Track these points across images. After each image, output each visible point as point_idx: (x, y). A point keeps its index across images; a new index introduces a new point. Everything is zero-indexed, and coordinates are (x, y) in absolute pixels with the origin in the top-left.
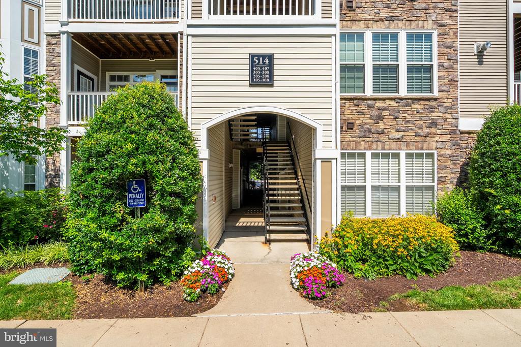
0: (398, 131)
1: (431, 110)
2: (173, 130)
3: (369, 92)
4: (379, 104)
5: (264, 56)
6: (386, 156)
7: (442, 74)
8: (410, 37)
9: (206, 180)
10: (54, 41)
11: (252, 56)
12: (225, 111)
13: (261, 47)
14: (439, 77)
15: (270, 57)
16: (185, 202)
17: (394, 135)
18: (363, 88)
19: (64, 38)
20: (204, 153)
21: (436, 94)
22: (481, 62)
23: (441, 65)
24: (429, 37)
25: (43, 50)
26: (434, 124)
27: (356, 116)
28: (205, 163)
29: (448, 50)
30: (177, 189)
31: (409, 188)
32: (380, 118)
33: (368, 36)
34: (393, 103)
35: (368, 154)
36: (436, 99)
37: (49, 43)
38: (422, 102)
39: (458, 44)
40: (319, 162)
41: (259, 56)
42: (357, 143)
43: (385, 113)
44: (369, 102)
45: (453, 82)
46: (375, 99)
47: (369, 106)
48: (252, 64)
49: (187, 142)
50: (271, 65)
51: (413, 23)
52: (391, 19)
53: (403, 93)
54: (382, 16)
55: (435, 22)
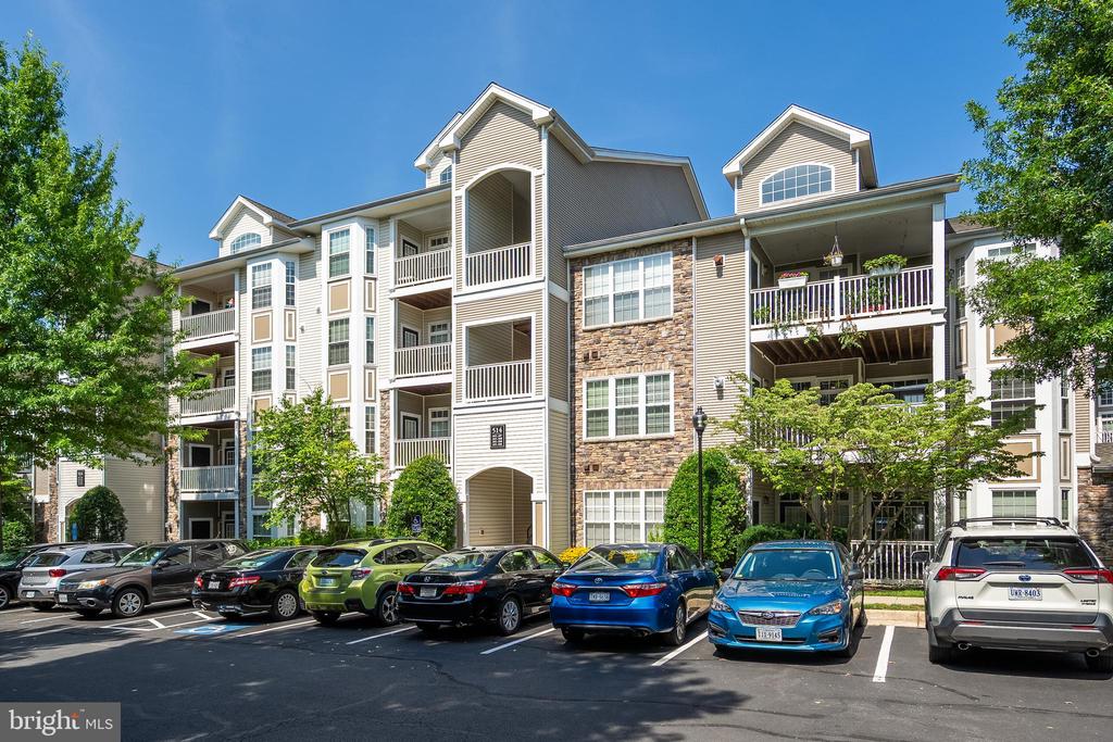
0: (638, 471)
1: (668, 449)
2: (436, 486)
3: (612, 435)
4: (621, 446)
5: (499, 427)
6: (627, 495)
7: (677, 413)
8: (649, 379)
10: (385, 397)
11: (492, 427)
12: (486, 463)
13: (498, 420)
14: (675, 417)
15: (503, 427)
18: (605, 431)
19: (392, 392)
20: (463, 498)
21: (672, 433)
22: (721, 397)
23: (677, 405)
24: (666, 377)
25: (377, 405)
27: (602, 458)
29: (684, 389)
30: (434, 521)
31: (647, 525)
32: (622, 459)
34: (633, 445)
35: (612, 492)
36: (672, 439)
37: (382, 399)
38: (659, 442)
39: (693, 383)
40: (534, 505)
41: (496, 426)
42: (602, 483)
43: (626, 454)
44: (612, 444)
45: (688, 421)
46: (617, 442)
47: (612, 448)
48: (492, 433)
50: (504, 433)
51: (652, 367)
52: (632, 364)
53: (642, 434)
54: (624, 362)
55: (672, 363)
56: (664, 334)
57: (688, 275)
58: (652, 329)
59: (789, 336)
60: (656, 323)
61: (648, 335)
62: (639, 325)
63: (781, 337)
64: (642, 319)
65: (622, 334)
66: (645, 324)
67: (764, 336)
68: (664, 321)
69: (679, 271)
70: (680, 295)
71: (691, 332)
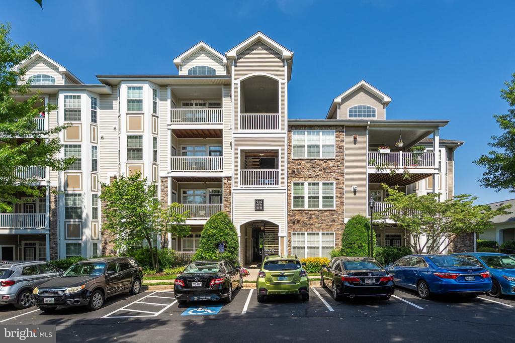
0: (318, 224)
1: (333, 215)
3: (306, 207)
4: (310, 213)
5: (260, 200)
6: (313, 234)
7: (337, 200)
8: (324, 184)
9: (240, 244)
10: (164, 180)
11: (256, 200)
13: (260, 197)
14: (336, 201)
15: (262, 201)
16: (235, 250)
17: (317, 225)
18: (303, 206)
19: (169, 179)
20: (239, 234)
21: (335, 208)
22: (355, 194)
23: (337, 196)
24: (332, 184)
25: (159, 185)
26: (334, 221)
27: (301, 218)
28: (239, 238)
29: (340, 190)
31: (323, 248)
32: (311, 218)
33: (306, 184)
34: (316, 212)
35: (306, 233)
36: (334, 211)
37: (162, 182)
38: (329, 212)
39: (344, 187)
40: (280, 238)
41: (258, 200)
42: (301, 229)
43: (313, 216)
44: (306, 212)
45: (342, 203)
46: (309, 211)
47: (306, 213)
48: (256, 203)
49: (232, 229)
50: (263, 203)
51: (325, 179)
52: (316, 177)
53: (321, 207)
54: (312, 175)
55: (335, 178)
56: (331, 165)
57: (342, 141)
58: (326, 162)
59: (383, 172)
60: (327, 160)
61: (324, 165)
62: (320, 160)
63: (380, 172)
64: (321, 157)
65: (312, 163)
66: (323, 160)
67: (373, 171)
68: (331, 159)
69: (338, 139)
70: (338, 150)
71: (344, 166)
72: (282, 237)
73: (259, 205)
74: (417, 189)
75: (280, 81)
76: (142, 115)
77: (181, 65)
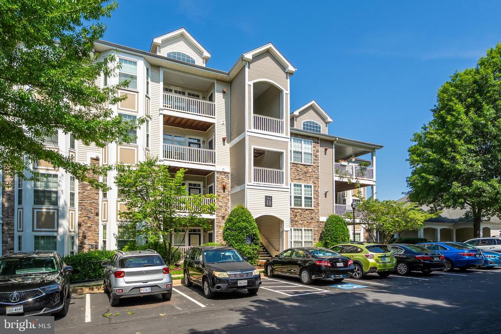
1: (311, 213)
3: (293, 206)
4: (296, 211)
6: (298, 230)
8: (305, 186)
11: (266, 197)
12: (263, 212)
13: (268, 194)
14: (314, 202)
15: (271, 197)
17: (301, 222)
21: (313, 208)
22: (326, 197)
23: (314, 198)
24: (311, 187)
26: (312, 219)
29: (316, 192)
31: (305, 242)
32: (296, 216)
33: (292, 185)
34: (300, 211)
36: (313, 210)
38: (309, 211)
39: (319, 190)
41: (268, 197)
43: (298, 214)
45: (318, 204)
46: (294, 209)
47: (293, 211)
48: (266, 199)
50: (271, 200)
51: (307, 182)
52: (300, 179)
53: (303, 207)
54: (297, 178)
55: (313, 182)
56: (311, 171)
57: (318, 151)
58: (306, 167)
59: (343, 180)
60: (308, 165)
61: (305, 169)
62: (302, 165)
63: (341, 180)
64: (303, 163)
65: (296, 167)
66: (304, 165)
67: (337, 179)
68: (310, 166)
69: (315, 149)
70: (315, 158)
71: (318, 172)
72: (287, 231)
73: (268, 201)
74: (346, 195)
75: (285, 92)
76: (136, 94)
77: (159, 46)
